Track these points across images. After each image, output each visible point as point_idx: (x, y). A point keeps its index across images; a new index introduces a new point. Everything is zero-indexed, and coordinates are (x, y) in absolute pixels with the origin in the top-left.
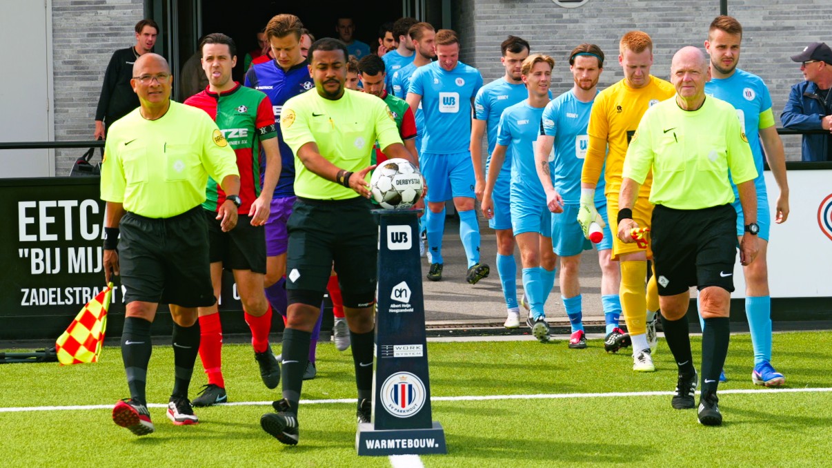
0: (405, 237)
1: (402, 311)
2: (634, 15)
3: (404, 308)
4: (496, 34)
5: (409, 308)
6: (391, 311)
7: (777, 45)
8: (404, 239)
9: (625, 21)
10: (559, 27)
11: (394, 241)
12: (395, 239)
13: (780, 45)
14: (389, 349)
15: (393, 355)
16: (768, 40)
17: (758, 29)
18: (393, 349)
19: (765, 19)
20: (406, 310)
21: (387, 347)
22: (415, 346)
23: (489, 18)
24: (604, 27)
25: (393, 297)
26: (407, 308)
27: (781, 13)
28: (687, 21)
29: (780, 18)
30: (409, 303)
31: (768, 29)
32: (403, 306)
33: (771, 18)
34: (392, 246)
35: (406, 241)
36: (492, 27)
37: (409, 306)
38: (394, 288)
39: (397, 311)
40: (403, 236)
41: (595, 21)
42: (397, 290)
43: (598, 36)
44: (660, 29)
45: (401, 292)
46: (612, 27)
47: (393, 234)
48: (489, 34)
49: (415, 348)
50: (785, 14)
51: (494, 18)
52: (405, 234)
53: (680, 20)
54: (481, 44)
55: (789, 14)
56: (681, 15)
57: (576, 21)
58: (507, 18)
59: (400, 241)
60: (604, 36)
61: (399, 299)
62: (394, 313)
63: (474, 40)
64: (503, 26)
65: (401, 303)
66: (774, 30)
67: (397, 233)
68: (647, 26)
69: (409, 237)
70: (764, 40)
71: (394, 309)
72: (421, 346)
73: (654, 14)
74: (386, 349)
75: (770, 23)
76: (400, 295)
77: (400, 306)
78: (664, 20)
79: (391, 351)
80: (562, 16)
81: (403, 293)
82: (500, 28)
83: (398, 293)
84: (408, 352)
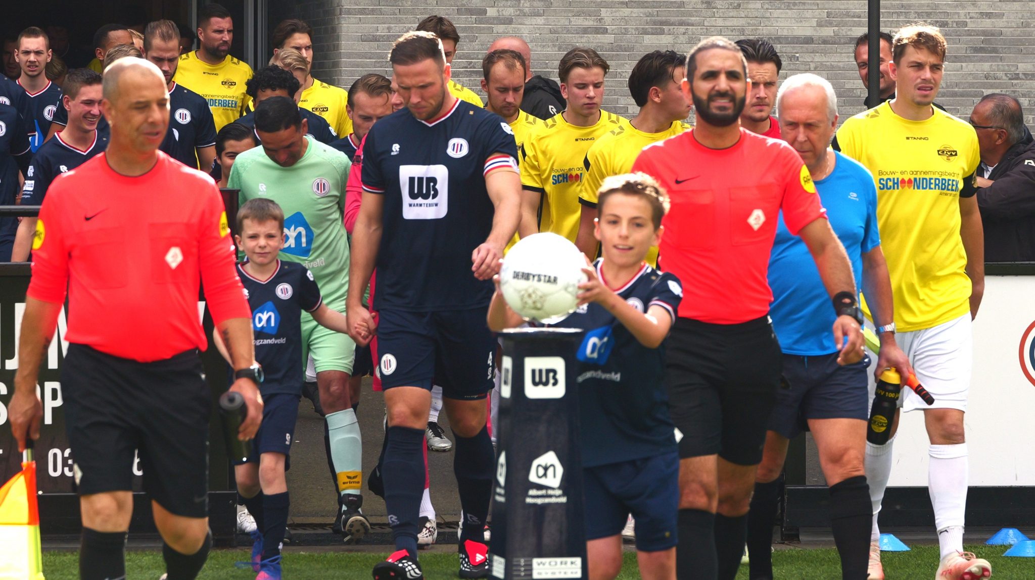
0: (554, 378)
1: (547, 500)
2: (604, 12)
3: (550, 496)
4: (375, 39)
5: (559, 496)
6: (529, 500)
7: (840, 69)
8: (552, 381)
9: (590, 23)
10: (480, 30)
11: (535, 384)
12: (537, 379)
13: (844, 69)
14: (525, 565)
15: (531, 575)
16: (824, 59)
17: (809, 40)
18: (531, 565)
19: (820, 25)
20: (553, 500)
21: (522, 562)
22: (569, 560)
23: (362, 12)
24: (556, 32)
25: (533, 477)
26: (557, 497)
27: (847, 15)
28: (693, 25)
29: (845, 24)
30: (559, 488)
31: (825, 42)
32: (550, 492)
33: (830, 24)
34: (532, 392)
35: (555, 384)
36: (368, 26)
37: (559, 492)
38: (536, 463)
39: (539, 501)
40: (551, 375)
41: (540, 20)
42: (539, 466)
43: (544, 46)
44: (646, 37)
45: (546, 469)
46: (568, 32)
47: (533, 371)
48: (363, 39)
49: (569, 563)
50: (854, 17)
51: (373, 12)
52: (555, 372)
53: (681, 24)
54: (349, 55)
55: (860, 17)
56: (683, 14)
57: (509, 21)
58: (395, 14)
59: (546, 384)
60: (554, 46)
61: (543, 481)
62: (535, 505)
63: (337, 47)
64: (386, 25)
65: (547, 488)
66: (834, 43)
67: (540, 371)
68: (626, 32)
69: (561, 376)
70: (818, 58)
71: (533, 498)
72: (578, 561)
73: (636, 12)
74: (520, 565)
75: (828, 32)
76: (545, 475)
77: (543, 492)
78: (655, 23)
79: (529, 568)
80: (485, 12)
81: (550, 472)
82: (382, 29)
83: (541, 472)
84: (557, 571)
